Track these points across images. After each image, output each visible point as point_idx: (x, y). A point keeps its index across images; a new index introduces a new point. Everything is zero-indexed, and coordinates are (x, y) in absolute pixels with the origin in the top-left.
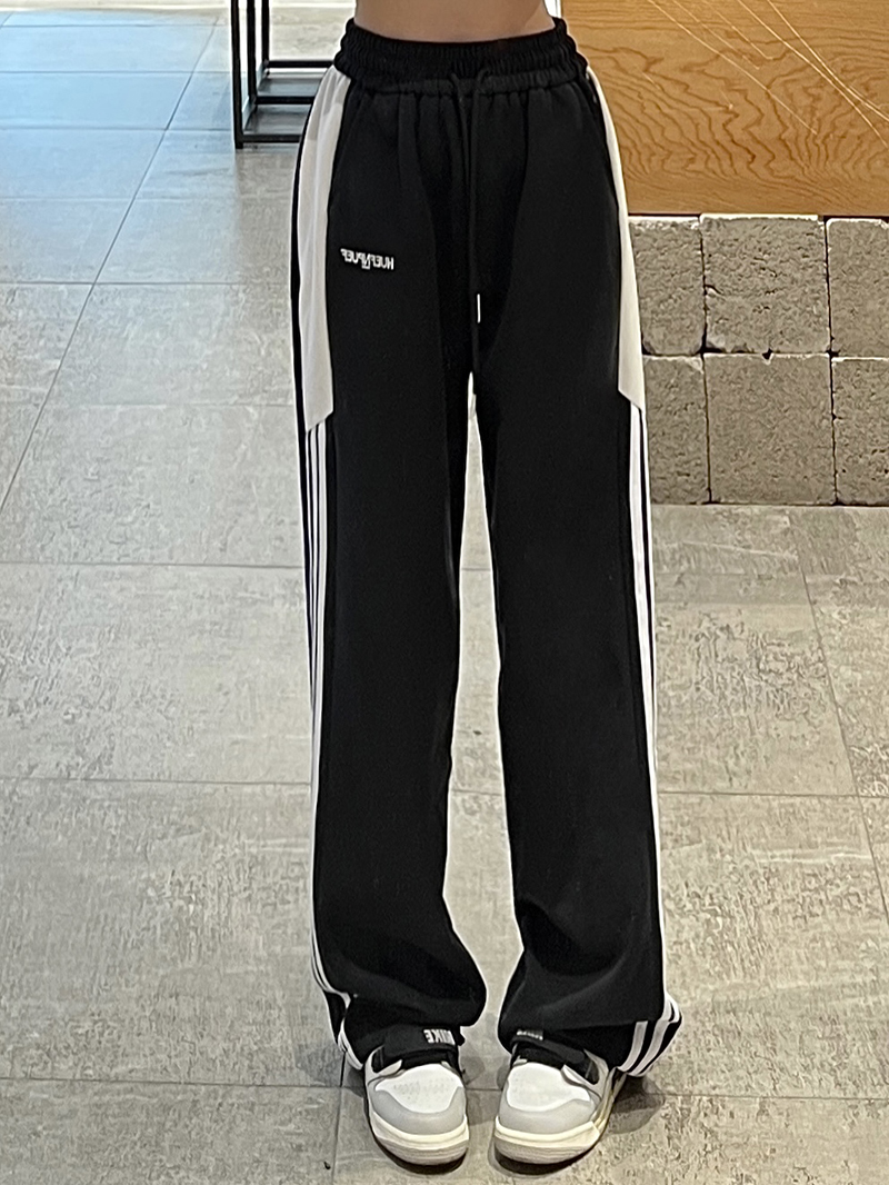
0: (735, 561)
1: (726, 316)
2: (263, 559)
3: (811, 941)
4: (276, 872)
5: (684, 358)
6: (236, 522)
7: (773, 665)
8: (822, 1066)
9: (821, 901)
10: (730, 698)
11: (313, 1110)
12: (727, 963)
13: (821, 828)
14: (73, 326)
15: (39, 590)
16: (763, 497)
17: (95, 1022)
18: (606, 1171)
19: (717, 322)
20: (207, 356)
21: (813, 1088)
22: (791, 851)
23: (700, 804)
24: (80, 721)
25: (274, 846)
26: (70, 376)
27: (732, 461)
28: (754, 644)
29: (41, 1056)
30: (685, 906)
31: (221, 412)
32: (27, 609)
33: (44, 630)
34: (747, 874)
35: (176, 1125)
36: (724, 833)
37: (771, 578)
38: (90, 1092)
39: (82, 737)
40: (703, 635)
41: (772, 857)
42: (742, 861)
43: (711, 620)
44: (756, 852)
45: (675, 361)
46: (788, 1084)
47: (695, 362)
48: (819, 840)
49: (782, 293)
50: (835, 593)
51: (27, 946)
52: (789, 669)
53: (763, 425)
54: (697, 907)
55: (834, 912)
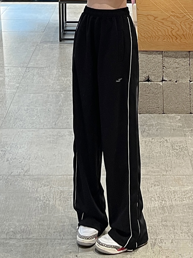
0: (168, 126)
1: (167, 73)
2: (64, 127)
3: (183, 206)
4: (66, 194)
5: (158, 82)
6: (58, 119)
7: (176, 148)
8: (185, 232)
9: (185, 198)
10: (167, 155)
11: (73, 244)
12: (165, 211)
13: (186, 182)
14: (22, 77)
15: (14, 134)
16: (174, 112)
17: (25, 226)
18: (138, 256)
19: (166, 75)
20: (52, 83)
21: (183, 237)
22: (179, 187)
23: (160, 177)
24: (23, 162)
25: (66, 188)
26: (21, 88)
27: (168, 104)
28: (172, 143)
29: (13, 234)
30: (156, 199)
31: (55, 95)
32: (11, 138)
33: (15, 143)
34: (169, 192)
35: (43, 248)
36: (165, 184)
37: (176, 129)
38: (24, 241)
39: (23, 166)
40: (162, 142)
41: (175, 188)
42: (168, 189)
43: (163, 138)
44: (171, 187)
45: (156, 83)
46: (178, 236)
47: (161, 83)
48: (185, 184)
49: (180, 68)
50: (190, 132)
51: (10, 211)
52: (179, 148)
53: (175, 97)
54: (159, 199)
55: (188, 200)
